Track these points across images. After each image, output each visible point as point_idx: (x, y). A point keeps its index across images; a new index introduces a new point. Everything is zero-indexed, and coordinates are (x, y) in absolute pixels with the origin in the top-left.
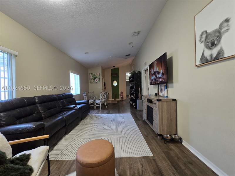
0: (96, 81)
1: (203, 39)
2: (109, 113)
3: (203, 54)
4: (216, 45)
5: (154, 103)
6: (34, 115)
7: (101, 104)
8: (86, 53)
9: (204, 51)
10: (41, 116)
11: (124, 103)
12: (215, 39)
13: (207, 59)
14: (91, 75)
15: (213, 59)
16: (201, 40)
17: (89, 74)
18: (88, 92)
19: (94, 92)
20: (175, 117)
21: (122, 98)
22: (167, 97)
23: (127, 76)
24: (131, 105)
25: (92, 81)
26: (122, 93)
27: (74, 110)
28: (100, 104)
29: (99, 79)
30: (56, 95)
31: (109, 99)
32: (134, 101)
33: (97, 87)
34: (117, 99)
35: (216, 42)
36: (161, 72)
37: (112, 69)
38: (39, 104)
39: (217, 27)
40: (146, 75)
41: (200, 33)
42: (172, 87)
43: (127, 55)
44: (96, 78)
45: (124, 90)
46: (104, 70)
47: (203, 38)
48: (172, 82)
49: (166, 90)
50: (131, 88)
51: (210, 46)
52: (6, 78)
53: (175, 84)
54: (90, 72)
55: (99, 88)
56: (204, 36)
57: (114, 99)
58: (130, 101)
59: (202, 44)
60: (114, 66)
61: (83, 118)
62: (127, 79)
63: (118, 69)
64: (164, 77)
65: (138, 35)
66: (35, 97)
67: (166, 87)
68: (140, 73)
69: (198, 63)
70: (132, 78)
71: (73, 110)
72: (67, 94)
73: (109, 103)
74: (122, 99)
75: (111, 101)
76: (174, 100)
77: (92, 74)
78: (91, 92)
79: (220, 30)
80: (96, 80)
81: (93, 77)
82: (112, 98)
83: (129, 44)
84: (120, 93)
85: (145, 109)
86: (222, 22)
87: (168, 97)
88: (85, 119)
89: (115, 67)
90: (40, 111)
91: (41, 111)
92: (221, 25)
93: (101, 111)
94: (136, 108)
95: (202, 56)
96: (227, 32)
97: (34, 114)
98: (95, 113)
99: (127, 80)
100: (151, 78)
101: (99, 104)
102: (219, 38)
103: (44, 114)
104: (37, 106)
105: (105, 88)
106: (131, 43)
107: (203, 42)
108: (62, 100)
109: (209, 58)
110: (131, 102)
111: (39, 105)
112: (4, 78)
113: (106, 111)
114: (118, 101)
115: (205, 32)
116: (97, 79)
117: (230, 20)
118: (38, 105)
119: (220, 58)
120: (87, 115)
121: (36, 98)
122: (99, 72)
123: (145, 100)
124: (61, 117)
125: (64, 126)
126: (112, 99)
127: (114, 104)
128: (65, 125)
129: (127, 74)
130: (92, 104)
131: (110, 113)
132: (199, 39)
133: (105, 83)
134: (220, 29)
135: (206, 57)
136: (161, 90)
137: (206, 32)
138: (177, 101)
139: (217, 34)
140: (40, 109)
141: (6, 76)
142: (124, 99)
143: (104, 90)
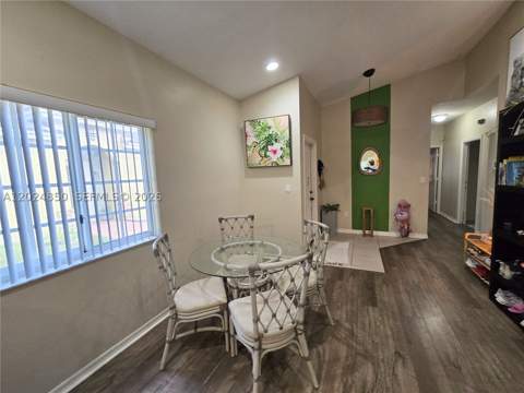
0: (274, 158)
14: (248, 128)
19: (252, 217)
25: (257, 159)
26: (404, 207)
29: (290, 145)
31: (340, 231)
34: (375, 233)
44: (271, 140)
46: (317, 104)
57: (360, 232)
60: (369, 74)
77: (253, 123)
78: (236, 220)
80: (275, 152)
81: (257, 136)
82: (354, 228)
84: (393, 207)
105: (322, 186)
116: (277, 146)
126: (351, 232)
133: (320, 165)
143: (315, 195)
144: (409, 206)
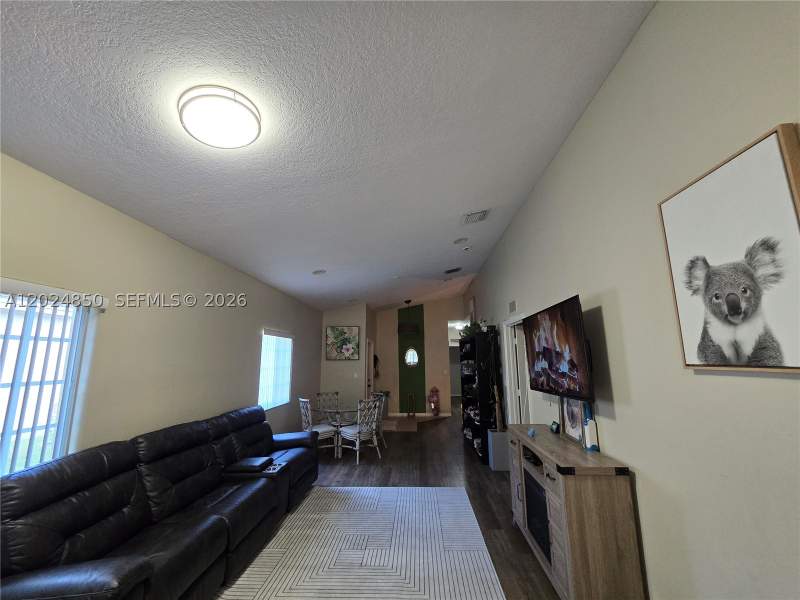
0: (347, 354)
1: (700, 283)
2: (385, 483)
3: (705, 332)
4: (746, 313)
5: (548, 475)
6: (125, 510)
7: (361, 444)
8: (316, 273)
9: (706, 323)
10: (150, 511)
11: (443, 431)
12: (739, 292)
13: (724, 355)
14: (329, 332)
15: (744, 360)
16: (690, 282)
17: (324, 330)
18: (318, 394)
19: (337, 393)
20: (633, 542)
21: (437, 410)
22: (596, 449)
23: (453, 329)
24: (468, 444)
25: (334, 354)
26: (435, 392)
27: (262, 482)
28: (357, 443)
29: (358, 346)
30: (207, 421)
31: (391, 414)
32: (480, 432)
33: (350, 375)
34: (417, 414)
35: (743, 305)
36: (567, 355)
37: (399, 310)
38: (147, 463)
39: (738, 257)
40: (516, 341)
41: (686, 262)
42: (612, 416)
43: (449, 272)
44: (345, 341)
45: (443, 380)
46: (373, 313)
47: (696, 278)
48: (609, 397)
49: (591, 422)
50: (467, 380)
51: (726, 312)
52: (67, 340)
53: (619, 407)
54: (327, 321)
55: (356, 376)
56: (700, 273)
57: (405, 415)
58: (465, 426)
59: (695, 297)
60: (408, 302)
61: (291, 506)
62: (453, 340)
63: (420, 308)
64: (576, 375)
65: (481, 219)
66: (140, 440)
67: (590, 412)
68: (494, 332)
69: (693, 358)
70: (468, 346)
71: (259, 478)
72: (245, 411)
73: (388, 434)
74: (437, 415)
75: (395, 423)
76: (624, 472)
77: (333, 328)
78: (327, 394)
79: (752, 271)
80: (348, 350)
81: (336, 338)
82: (401, 411)
83: (455, 242)
84: (428, 393)
85: (517, 482)
86: (753, 247)
87: (598, 450)
88: (301, 508)
89: (411, 304)
90: (146, 491)
91: (151, 491)
92: (751, 254)
93: (357, 472)
94: (485, 460)
95: (703, 338)
96: (776, 281)
97: (125, 506)
98: (338, 478)
99: (451, 344)
100: (534, 365)
101: (352, 443)
102: (755, 292)
103: (157, 504)
104: (140, 474)
105: (377, 375)
106: (460, 240)
107: (702, 292)
108: (225, 439)
109: (728, 352)
110: (469, 435)
111: (148, 469)
112: (62, 340)
113: (376, 472)
114: (423, 425)
115: (700, 263)
116: (350, 346)
117: (779, 247)
118: (143, 468)
119: (771, 364)
120: (310, 488)
121: (141, 443)
122: (356, 324)
123: (516, 448)
124: (214, 517)
125: (221, 557)
126: (399, 415)
127: (406, 437)
128: (227, 551)
129: (450, 325)
130: (330, 440)
131: (390, 483)
132: (685, 278)
133: (376, 358)
134: (749, 264)
135: (720, 348)
136: (572, 417)
137: (705, 261)
138: (634, 474)
139: (744, 281)
140: (148, 484)
141: (68, 335)
142: (442, 415)
143: (372, 383)
144: (437, 391)
